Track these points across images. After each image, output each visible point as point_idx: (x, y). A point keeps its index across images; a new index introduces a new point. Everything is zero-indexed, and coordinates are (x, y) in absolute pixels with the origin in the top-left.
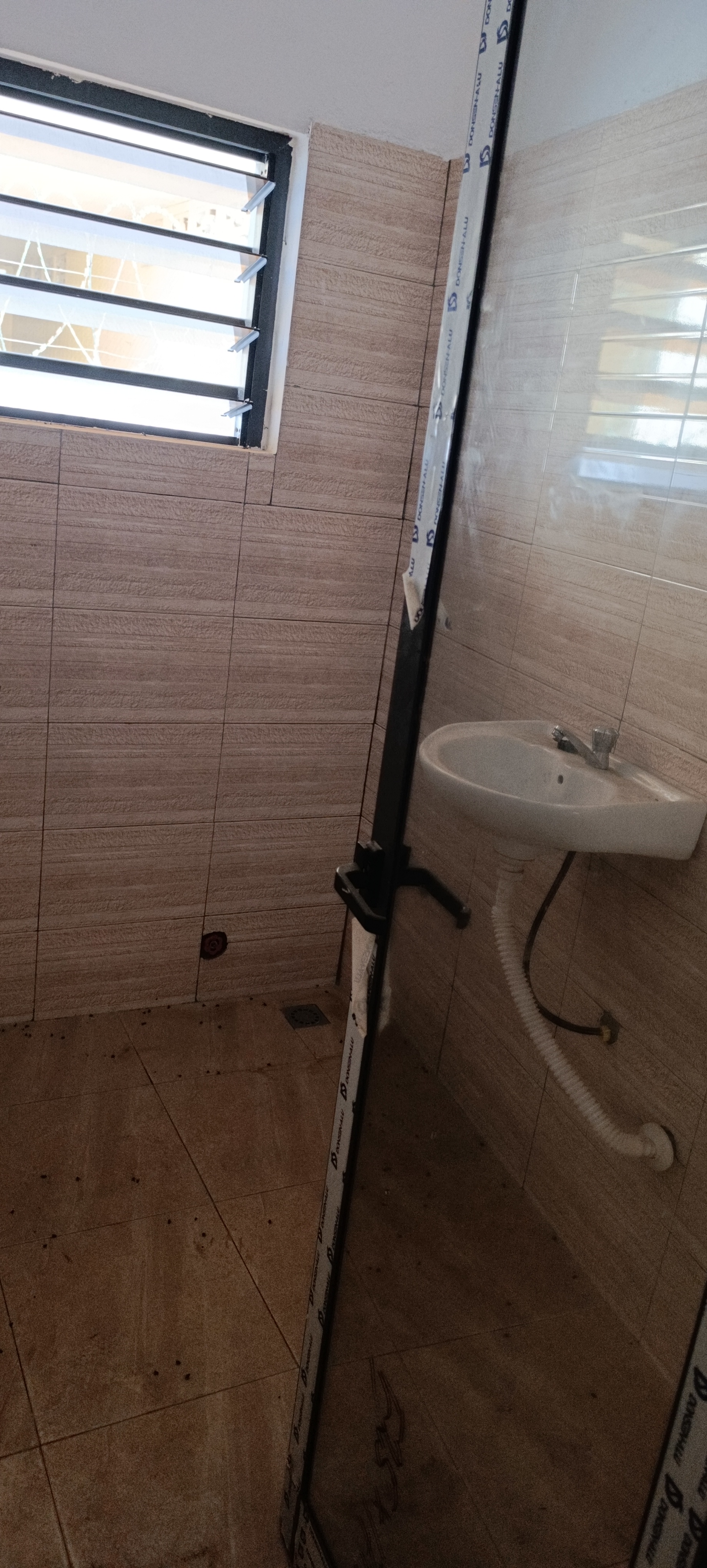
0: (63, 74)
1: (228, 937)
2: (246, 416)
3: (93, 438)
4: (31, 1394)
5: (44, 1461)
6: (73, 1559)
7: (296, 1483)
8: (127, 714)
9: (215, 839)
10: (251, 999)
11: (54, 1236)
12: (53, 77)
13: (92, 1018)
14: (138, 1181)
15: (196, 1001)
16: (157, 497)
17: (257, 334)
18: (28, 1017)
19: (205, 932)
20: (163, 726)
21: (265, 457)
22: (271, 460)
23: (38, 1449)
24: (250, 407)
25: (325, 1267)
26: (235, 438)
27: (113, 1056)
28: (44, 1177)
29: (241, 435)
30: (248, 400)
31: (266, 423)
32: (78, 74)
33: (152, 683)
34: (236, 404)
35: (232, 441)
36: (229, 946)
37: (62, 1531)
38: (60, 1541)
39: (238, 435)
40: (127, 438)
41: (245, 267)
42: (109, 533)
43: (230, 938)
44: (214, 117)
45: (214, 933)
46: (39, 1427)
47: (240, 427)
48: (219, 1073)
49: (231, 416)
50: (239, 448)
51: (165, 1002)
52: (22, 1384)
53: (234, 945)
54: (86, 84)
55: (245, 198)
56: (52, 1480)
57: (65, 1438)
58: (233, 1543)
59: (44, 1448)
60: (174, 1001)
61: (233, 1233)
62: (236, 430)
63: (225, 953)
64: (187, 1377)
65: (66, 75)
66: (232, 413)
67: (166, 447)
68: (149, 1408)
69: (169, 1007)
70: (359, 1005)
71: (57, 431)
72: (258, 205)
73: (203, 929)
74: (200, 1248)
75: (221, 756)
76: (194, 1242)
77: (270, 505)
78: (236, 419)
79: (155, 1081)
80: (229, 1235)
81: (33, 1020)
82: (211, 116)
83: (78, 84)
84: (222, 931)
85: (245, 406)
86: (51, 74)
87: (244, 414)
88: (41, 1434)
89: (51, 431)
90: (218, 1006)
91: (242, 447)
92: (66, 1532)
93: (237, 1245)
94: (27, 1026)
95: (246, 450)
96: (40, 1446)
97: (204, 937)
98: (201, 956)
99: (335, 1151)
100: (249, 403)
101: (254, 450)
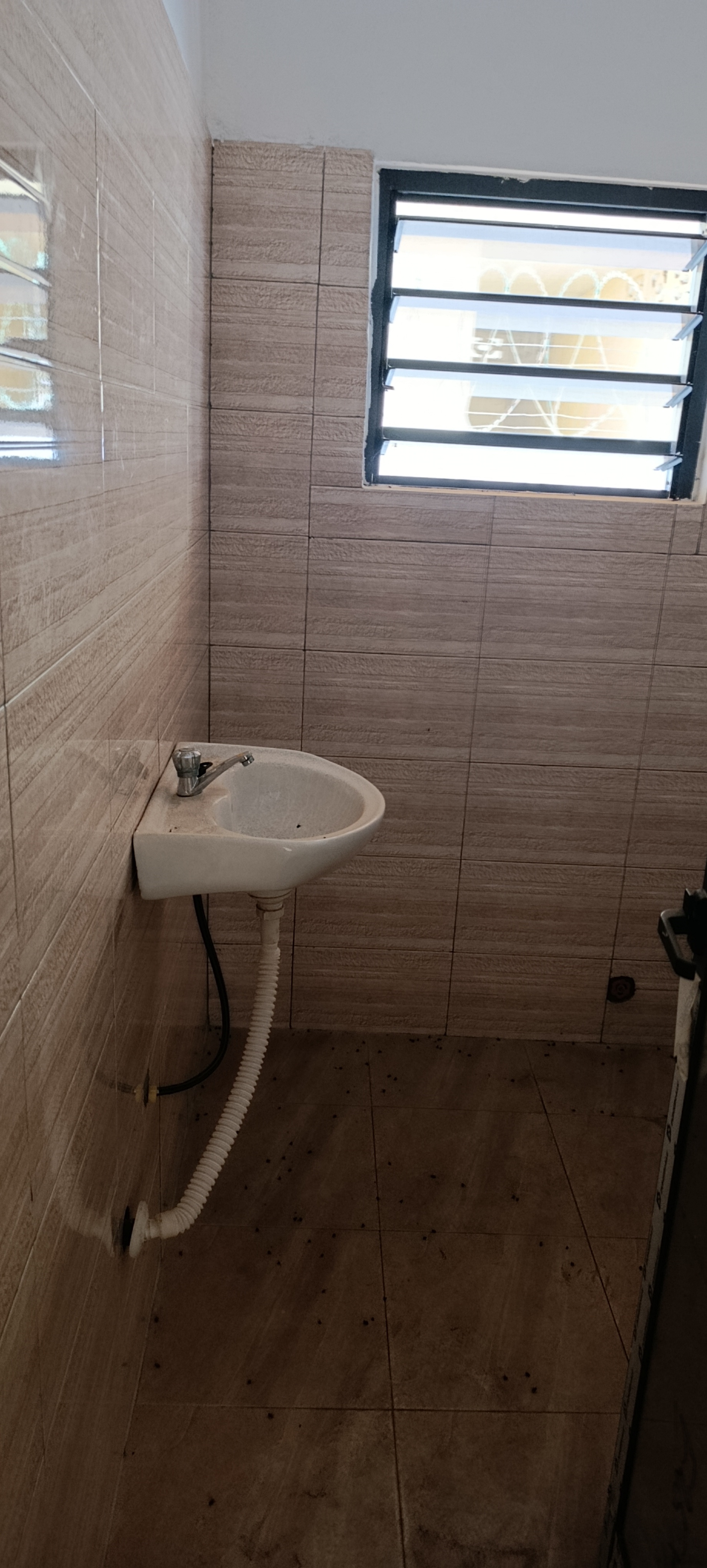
0: (512, 177)
1: (636, 983)
2: (677, 469)
3: (523, 501)
4: (392, 1364)
5: (394, 1423)
6: (404, 1516)
7: (613, 1513)
8: (542, 757)
9: (625, 884)
10: (659, 1049)
11: (434, 1231)
12: (502, 182)
13: (498, 1042)
14: (518, 1200)
15: (601, 1042)
16: (581, 552)
17: (690, 389)
18: (441, 1031)
19: (613, 975)
20: (576, 769)
21: (693, 508)
22: (698, 511)
23: (390, 1412)
24: (680, 460)
25: (646, 1304)
26: (665, 492)
27: (513, 1081)
28: (433, 1177)
29: (672, 488)
30: (678, 453)
31: (697, 475)
32: (524, 175)
33: (569, 728)
34: (668, 458)
35: (663, 495)
36: (637, 992)
37: (399, 1489)
38: (396, 1497)
39: (669, 488)
40: (556, 500)
41: (684, 325)
42: (533, 588)
43: (638, 984)
44: (654, 188)
45: (621, 977)
46: (394, 1394)
47: (670, 480)
48: (613, 1115)
49: (663, 470)
50: (668, 501)
51: (569, 1038)
52: (386, 1352)
53: (642, 991)
54: (533, 182)
55: (687, 258)
56: (398, 1442)
57: (415, 1410)
58: (551, 1553)
59: (396, 1413)
60: (579, 1038)
61: (602, 1270)
62: (668, 483)
63: (632, 999)
64: (534, 1390)
65: (515, 177)
66: (663, 467)
67: (591, 504)
68: (494, 1408)
69: (573, 1043)
70: (680, 1049)
71: (491, 497)
72: (698, 264)
73: (611, 972)
74: (567, 1276)
75: (634, 801)
76: (562, 1268)
77: (696, 554)
78: (668, 473)
79: (549, 1111)
80: (598, 1270)
81: (445, 1034)
82: (651, 189)
83: (525, 184)
84: (630, 976)
85: (675, 460)
86: (501, 179)
87: (675, 467)
88: (395, 1400)
89: (485, 498)
90: (622, 1050)
91: (672, 499)
92: (402, 1492)
93: (604, 1282)
94: (439, 1040)
95: (675, 503)
96: (393, 1410)
97: (612, 981)
98: (607, 998)
99: (660, 1191)
100: (678, 457)
101: (684, 502)
